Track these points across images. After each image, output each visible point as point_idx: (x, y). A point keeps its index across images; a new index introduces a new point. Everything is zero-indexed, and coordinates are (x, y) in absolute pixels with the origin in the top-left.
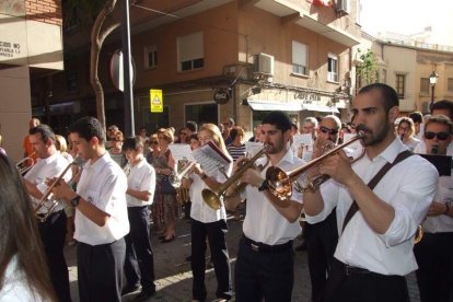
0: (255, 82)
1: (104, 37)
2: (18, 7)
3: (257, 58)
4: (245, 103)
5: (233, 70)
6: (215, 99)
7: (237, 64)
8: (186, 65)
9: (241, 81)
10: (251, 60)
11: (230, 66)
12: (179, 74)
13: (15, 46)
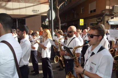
0: (113, 15)
1: (60, 6)
2: (39, 1)
3: (113, 7)
4: (107, 22)
5: (104, 12)
6: (97, 21)
7: (106, 10)
8: (91, 12)
9: (106, 15)
10: (111, 8)
11: (103, 11)
12: (89, 14)
13: (38, 11)
